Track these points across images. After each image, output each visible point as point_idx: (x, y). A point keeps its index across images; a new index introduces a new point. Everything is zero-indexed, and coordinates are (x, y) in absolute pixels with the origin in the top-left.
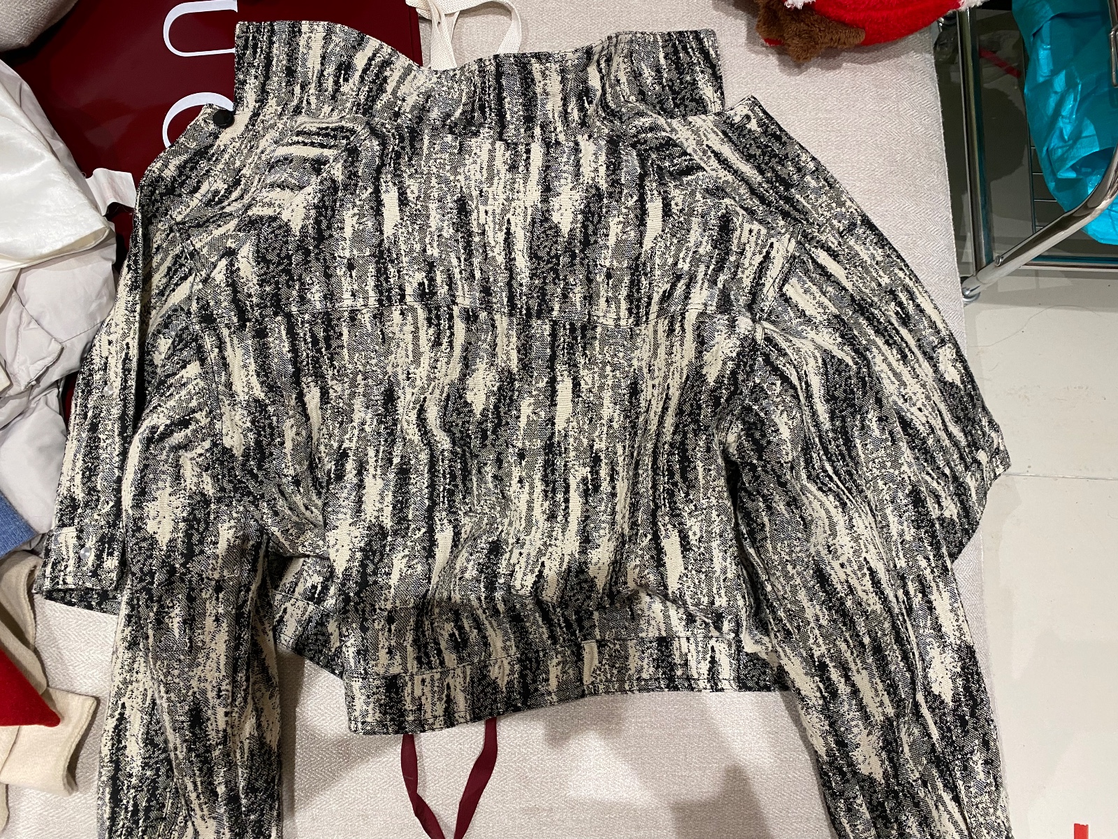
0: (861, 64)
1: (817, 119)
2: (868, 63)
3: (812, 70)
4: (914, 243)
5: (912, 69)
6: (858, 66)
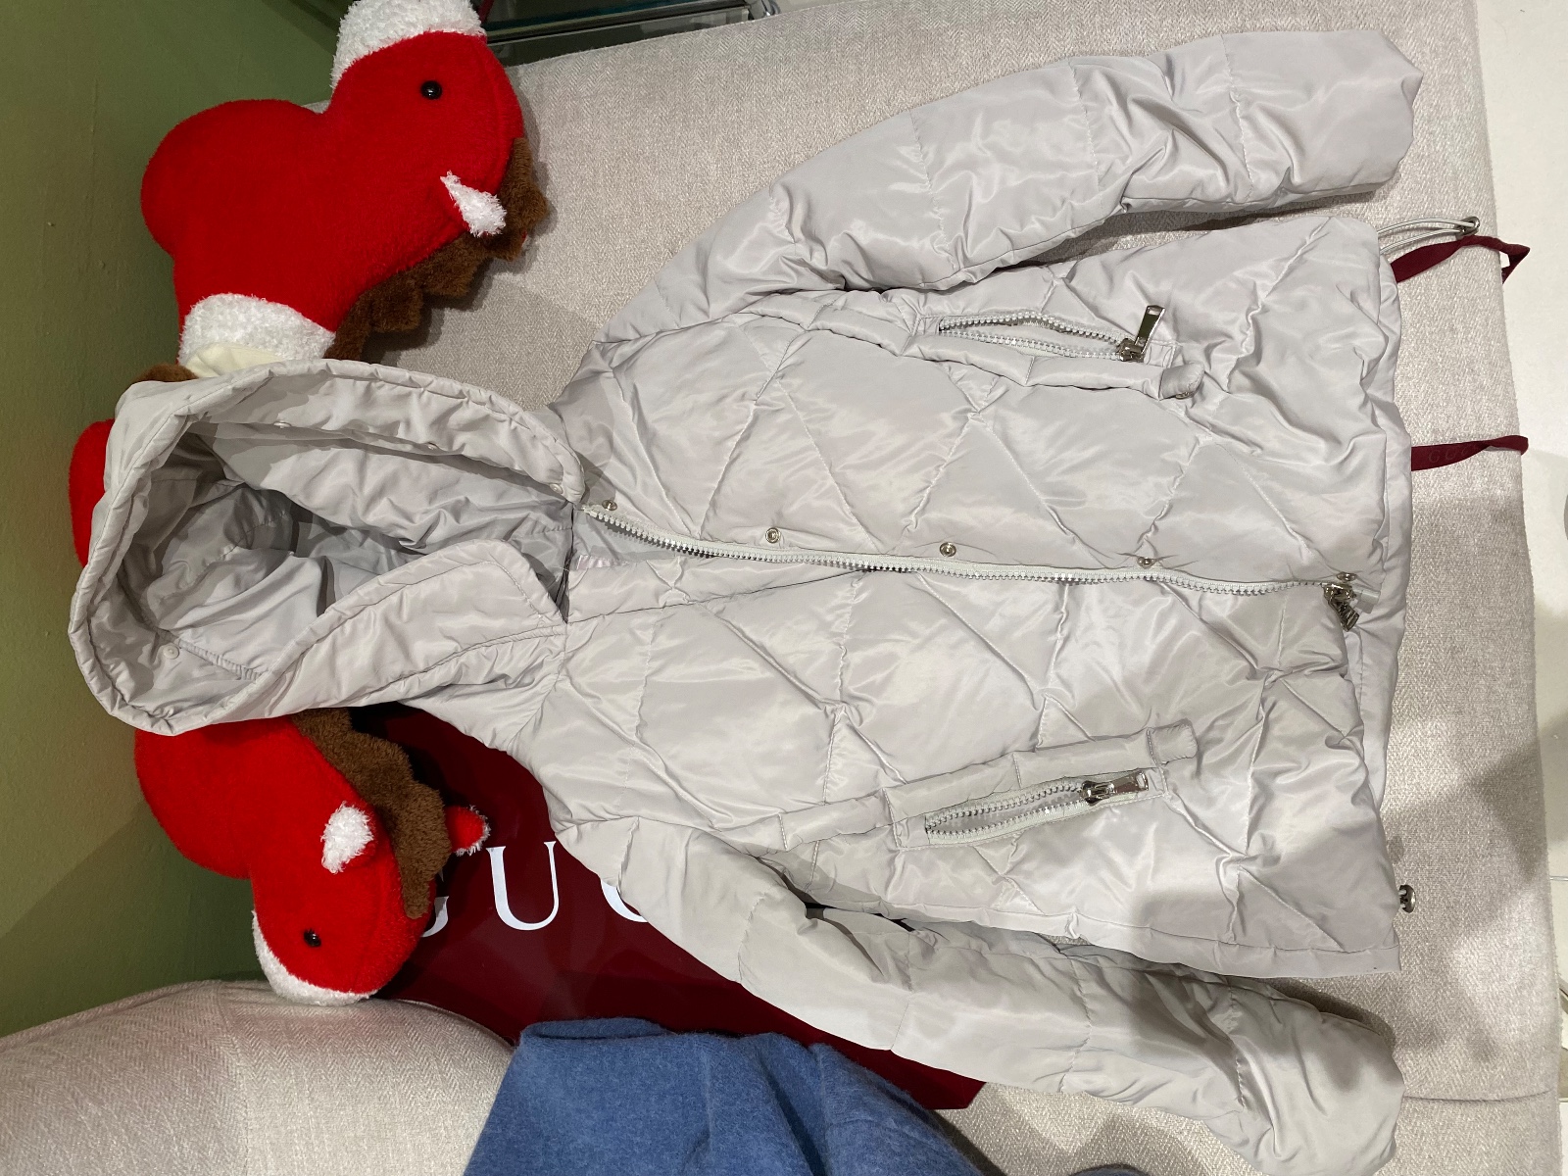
0: (539, 143)
1: (605, 186)
2: (538, 133)
3: (548, 195)
4: (741, 67)
5: (540, 86)
6: (541, 145)
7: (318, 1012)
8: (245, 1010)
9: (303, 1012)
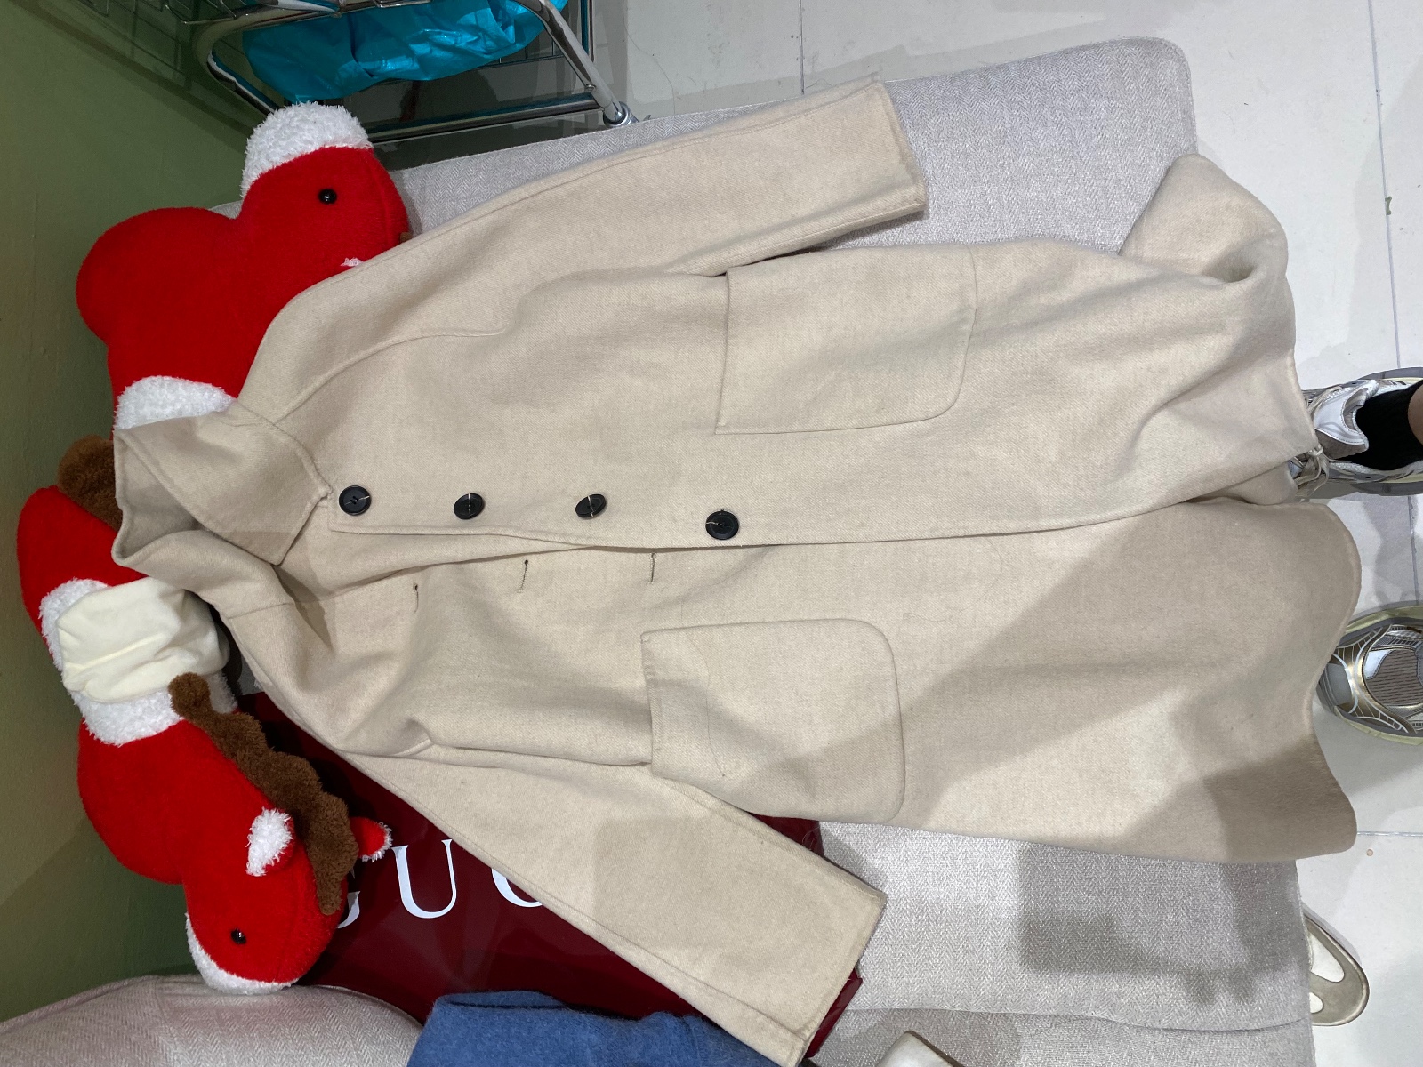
5: (423, 188)
7: (246, 1000)
8: (181, 1002)
9: (232, 1002)
